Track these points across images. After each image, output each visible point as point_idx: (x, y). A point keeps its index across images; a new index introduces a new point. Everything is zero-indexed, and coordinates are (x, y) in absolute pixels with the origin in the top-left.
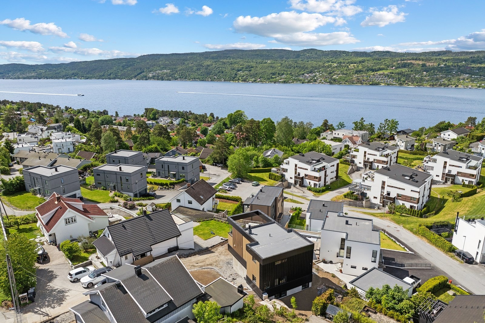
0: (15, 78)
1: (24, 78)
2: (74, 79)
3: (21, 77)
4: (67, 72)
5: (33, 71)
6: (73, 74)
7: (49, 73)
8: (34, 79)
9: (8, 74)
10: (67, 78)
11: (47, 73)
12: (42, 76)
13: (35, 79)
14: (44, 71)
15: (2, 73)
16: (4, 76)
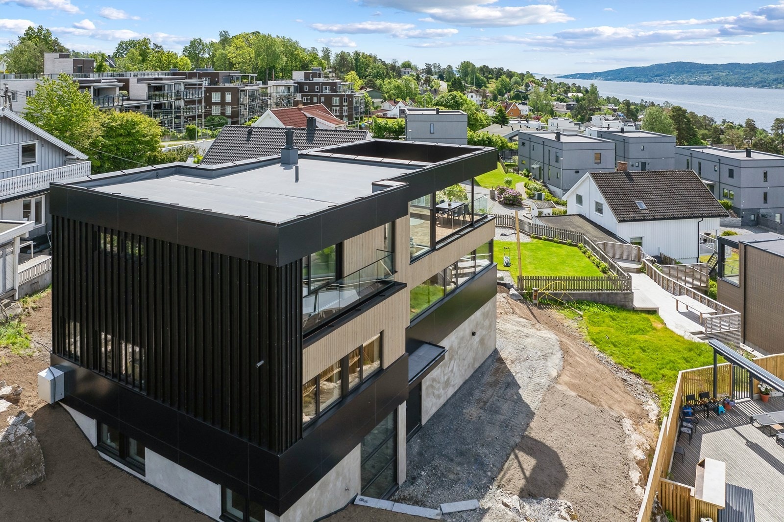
0: (678, 83)
1: (691, 83)
2: (776, 88)
3: (686, 82)
4: (765, 76)
5: (708, 73)
6: (776, 80)
7: (733, 77)
8: (706, 85)
9: (669, 76)
10: (763, 87)
11: (729, 77)
12: (721, 81)
13: (708, 85)
14: (725, 74)
15: (661, 75)
16: (662, 79)
